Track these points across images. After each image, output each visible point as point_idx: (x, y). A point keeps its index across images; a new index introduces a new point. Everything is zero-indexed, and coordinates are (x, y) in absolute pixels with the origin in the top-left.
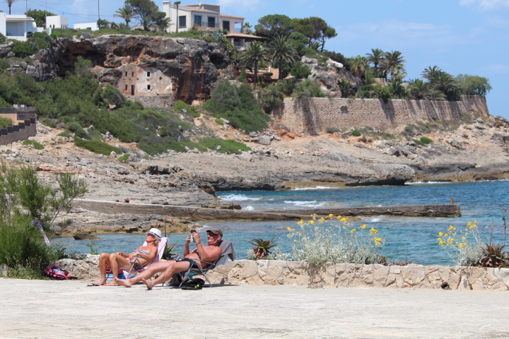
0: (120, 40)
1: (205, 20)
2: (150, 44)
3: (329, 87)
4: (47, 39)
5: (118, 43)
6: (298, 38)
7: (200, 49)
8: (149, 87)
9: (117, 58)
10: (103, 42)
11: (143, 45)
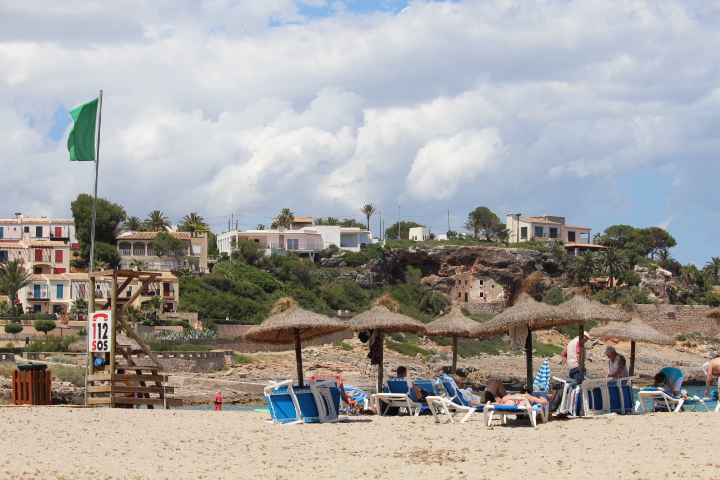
0: (453, 251)
1: (546, 231)
2: (483, 254)
3: (657, 294)
4: (380, 249)
5: (452, 254)
6: (632, 247)
7: (532, 258)
8: (482, 295)
9: (451, 268)
10: (438, 252)
11: (477, 255)
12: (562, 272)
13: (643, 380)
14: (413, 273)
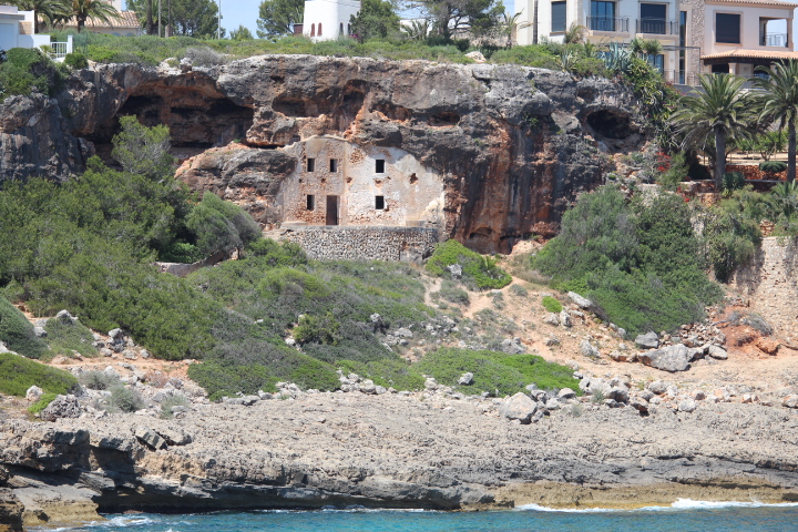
0: (293, 72)
1: (629, 11)
2: (386, 80)
4: (47, 67)
5: (290, 80)
7: (540, 95)
8: (380, 202)
9: (283, 121)
10: (246, 75)
11: (367, 86)
12: (645, 136)
13: (771, 477)
14: (144, 141)
